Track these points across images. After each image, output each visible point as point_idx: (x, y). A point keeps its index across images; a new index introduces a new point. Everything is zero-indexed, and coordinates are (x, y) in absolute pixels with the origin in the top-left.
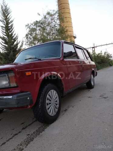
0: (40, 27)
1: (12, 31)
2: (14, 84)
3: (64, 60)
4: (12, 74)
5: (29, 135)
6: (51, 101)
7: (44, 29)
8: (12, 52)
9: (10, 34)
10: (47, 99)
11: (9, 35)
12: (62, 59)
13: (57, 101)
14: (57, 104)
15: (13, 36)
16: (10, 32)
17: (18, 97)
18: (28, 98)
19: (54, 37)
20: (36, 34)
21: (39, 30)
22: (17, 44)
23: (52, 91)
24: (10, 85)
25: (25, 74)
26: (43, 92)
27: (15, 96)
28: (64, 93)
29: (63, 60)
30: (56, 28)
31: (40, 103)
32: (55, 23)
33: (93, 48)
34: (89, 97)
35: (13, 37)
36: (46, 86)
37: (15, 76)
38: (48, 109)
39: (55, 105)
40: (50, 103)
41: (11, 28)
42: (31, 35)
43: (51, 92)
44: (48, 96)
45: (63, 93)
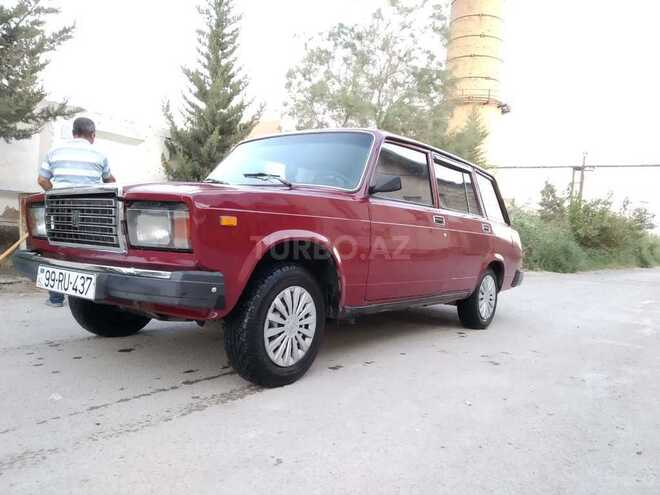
0: (349, 49)
1: (232, 52)
2: (182, 243)
3: (371, 200)
4: (182, 214)
5: (197, 397)
6: (285, 319)
7: (364, 59)
8: (216, 132)
9: (224, 62)
10: (272, 308)
11: (220, 66)
12: (363, 196)
13: (307, 326)
14: (304, 337)
15: (230, 73)
16: (225, 56)
17: (185, 277)
18: (214, 289)
19: (395, 99)
20: (327, 72)
21: (345, 59)
22: (241, 107)
23: (298, 290)
24: (172, 242)
25: (219, 219)
26: (265, 286)
27: (180, 274)
28: (341, 310)
29: (365, 200)
30: (413, 63)
31: (248, 314)
32: (415, 43)
33: (576, 168)
34: (443, 351)
35: (232, 76)
36: (279, 271)
37: (190, 221)
38: (271, 339)
39: (300, 337)
40: (280, 325)
41: (232, 41)
42: (304, 76)
43: (292, 293)
44: (277, 301)
45: (338, 308)
